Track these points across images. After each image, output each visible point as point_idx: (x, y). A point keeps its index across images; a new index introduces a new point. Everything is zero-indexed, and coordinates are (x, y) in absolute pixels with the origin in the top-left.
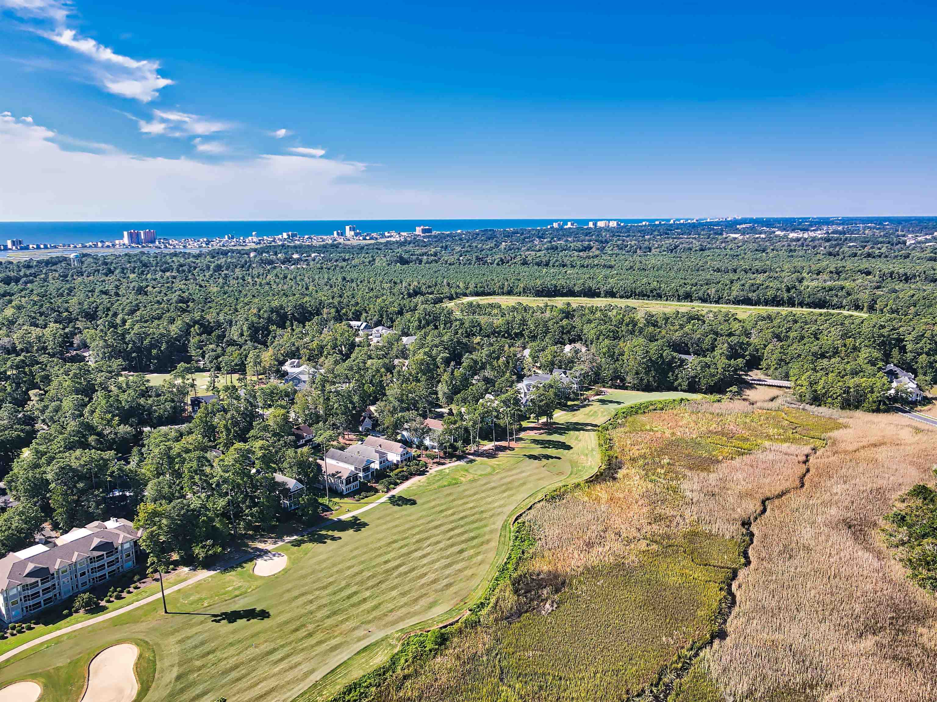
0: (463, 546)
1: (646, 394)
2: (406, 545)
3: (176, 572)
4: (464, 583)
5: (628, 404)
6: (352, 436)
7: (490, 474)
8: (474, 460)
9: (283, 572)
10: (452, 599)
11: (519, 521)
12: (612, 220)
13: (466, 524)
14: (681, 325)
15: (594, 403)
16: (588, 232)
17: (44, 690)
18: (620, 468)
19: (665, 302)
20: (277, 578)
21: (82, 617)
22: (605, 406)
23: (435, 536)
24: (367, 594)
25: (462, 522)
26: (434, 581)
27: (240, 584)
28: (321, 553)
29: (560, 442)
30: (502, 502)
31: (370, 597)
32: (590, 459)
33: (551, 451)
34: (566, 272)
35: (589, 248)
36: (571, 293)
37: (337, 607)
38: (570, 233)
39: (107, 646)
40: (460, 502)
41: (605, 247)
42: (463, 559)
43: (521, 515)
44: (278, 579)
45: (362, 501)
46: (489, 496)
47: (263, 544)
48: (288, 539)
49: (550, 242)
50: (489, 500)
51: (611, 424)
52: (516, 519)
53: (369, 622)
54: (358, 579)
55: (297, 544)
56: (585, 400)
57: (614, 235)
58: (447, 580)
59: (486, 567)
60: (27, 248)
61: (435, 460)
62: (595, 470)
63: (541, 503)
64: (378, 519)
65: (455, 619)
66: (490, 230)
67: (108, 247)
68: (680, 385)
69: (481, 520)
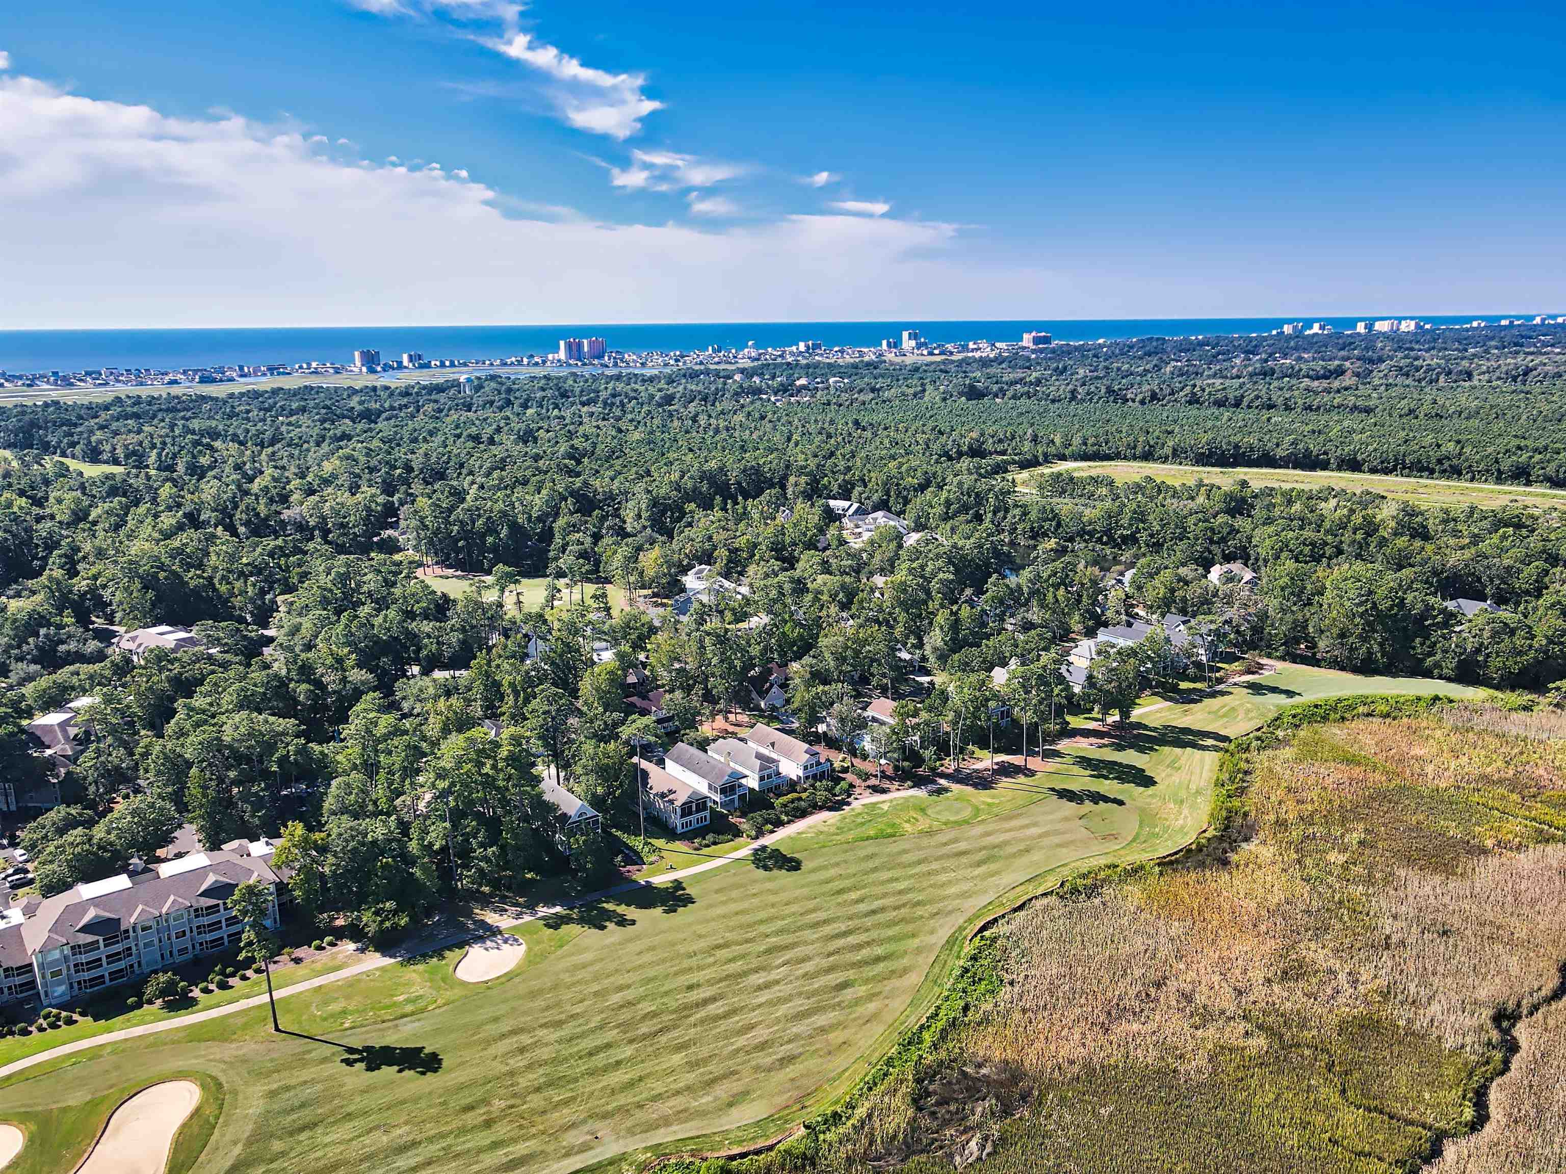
0: (851, 974)
1: (1360, 678)
2: (743, 956)
3: (335, 949)
4: (820, 1060)
5: (1308, 698)
6: (744, 718)
7: (966, 822)
8: (946, 790)
9: (503, 980)
10: (781, 1093)
11: (987, 934)
12: (1405, 318)
13: (878, 926)
14: (1475, 536)
15: (1236, 690)
16: (1347, 345)
17: (27, 1147)
18: (1247, 839)
19: (1468, 485)
20: (489, 988)
21: (152, 1014)
22: (1259, 699)
23: (806, 943)
24: (628, 1051)
25: (869, 922)
26: (763, 1046)
27: (421, 992)
28: (586, 949)
29: (1134, 767)
30: (965, 886)
31: (629, 1059)
32: (1186, 812)
33: (1109, 787)
34: (1269, 420)
35: (1340, 372)
36: (1268, 461)
37: (562, 1069)
38: (1313, 343)
39: (155, 1080)
40: (885, 875)
41: (1372, 371)
42: (839, 1004)
43: (995, 920)
44: (489, 992)
45: (705, 851)
46: (944, 870)
47: (497, 916)
48: (543, 911)
49: (1266, 361)
50: (943, 878)
51: (1258, 739)
52: (984, 928)
53: (605, 1116)
54: (625, 1015)
55: (555, 923)
56: (1220, 681)
57: (1400, 347)
58: (790, 1046)
59: (877, 1029)
60: (427, 366)
61: (869, 783)
62: (1188, 839)
63: (1045, 901)
64: (717, 891)
65: (769, 1142)
66: (1158, 339)
67: (537, 364)
68: (1437, 665)
69: (913, 920)
